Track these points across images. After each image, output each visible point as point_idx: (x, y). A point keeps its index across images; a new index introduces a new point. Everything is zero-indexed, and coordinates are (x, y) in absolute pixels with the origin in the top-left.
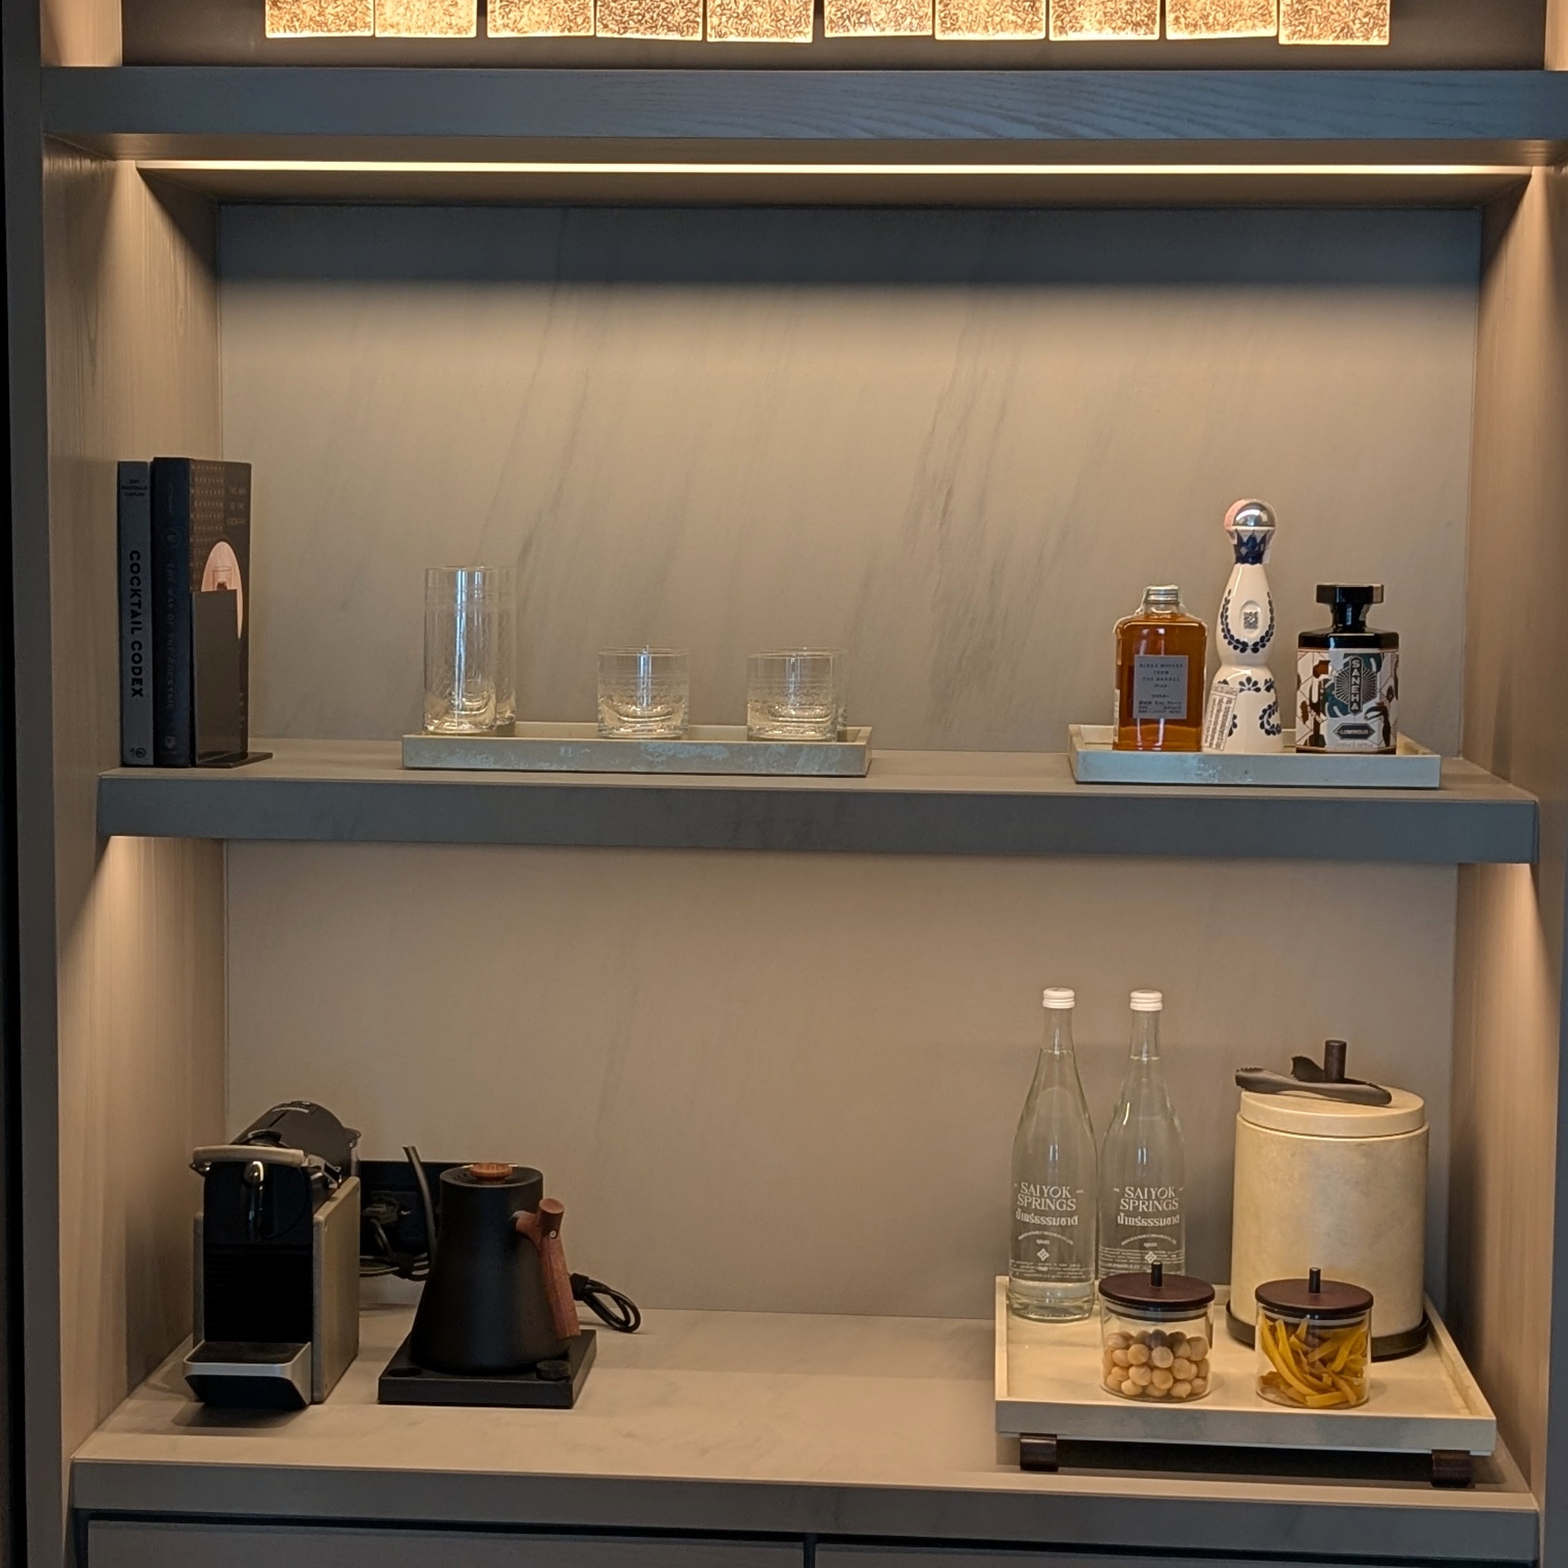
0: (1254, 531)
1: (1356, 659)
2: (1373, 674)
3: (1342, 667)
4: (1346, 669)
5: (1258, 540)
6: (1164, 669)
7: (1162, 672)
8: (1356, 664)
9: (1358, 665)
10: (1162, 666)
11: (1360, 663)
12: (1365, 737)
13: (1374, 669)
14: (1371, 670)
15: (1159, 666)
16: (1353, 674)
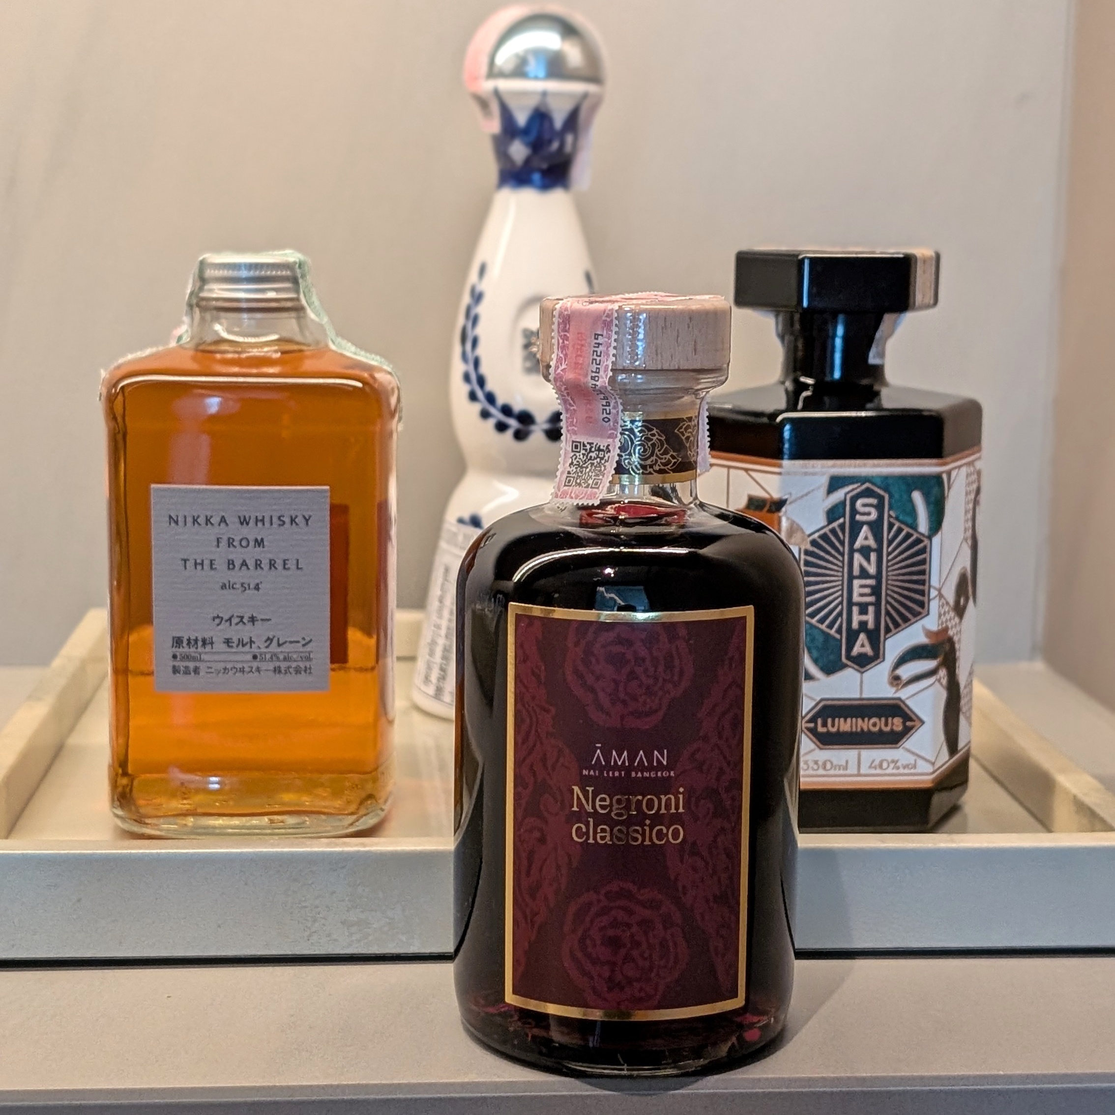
0: (544, 94)
1: (868, 493)
2: (918, 541)
3: (822, 521)
4: (835, 525)
5: (559, 121)
6: (251, 532)
7: (244, 542)
8: (866, 509)
9: (874, 515)
10: (244, 521)
11: (880, 507)
12: (893, 739)
13: (923, 525)
14: (914, 526)
15: (232, 520)
16: (857, 545)
